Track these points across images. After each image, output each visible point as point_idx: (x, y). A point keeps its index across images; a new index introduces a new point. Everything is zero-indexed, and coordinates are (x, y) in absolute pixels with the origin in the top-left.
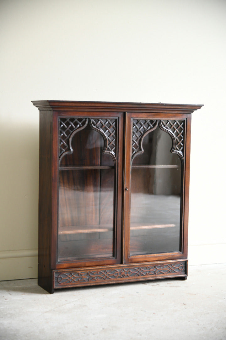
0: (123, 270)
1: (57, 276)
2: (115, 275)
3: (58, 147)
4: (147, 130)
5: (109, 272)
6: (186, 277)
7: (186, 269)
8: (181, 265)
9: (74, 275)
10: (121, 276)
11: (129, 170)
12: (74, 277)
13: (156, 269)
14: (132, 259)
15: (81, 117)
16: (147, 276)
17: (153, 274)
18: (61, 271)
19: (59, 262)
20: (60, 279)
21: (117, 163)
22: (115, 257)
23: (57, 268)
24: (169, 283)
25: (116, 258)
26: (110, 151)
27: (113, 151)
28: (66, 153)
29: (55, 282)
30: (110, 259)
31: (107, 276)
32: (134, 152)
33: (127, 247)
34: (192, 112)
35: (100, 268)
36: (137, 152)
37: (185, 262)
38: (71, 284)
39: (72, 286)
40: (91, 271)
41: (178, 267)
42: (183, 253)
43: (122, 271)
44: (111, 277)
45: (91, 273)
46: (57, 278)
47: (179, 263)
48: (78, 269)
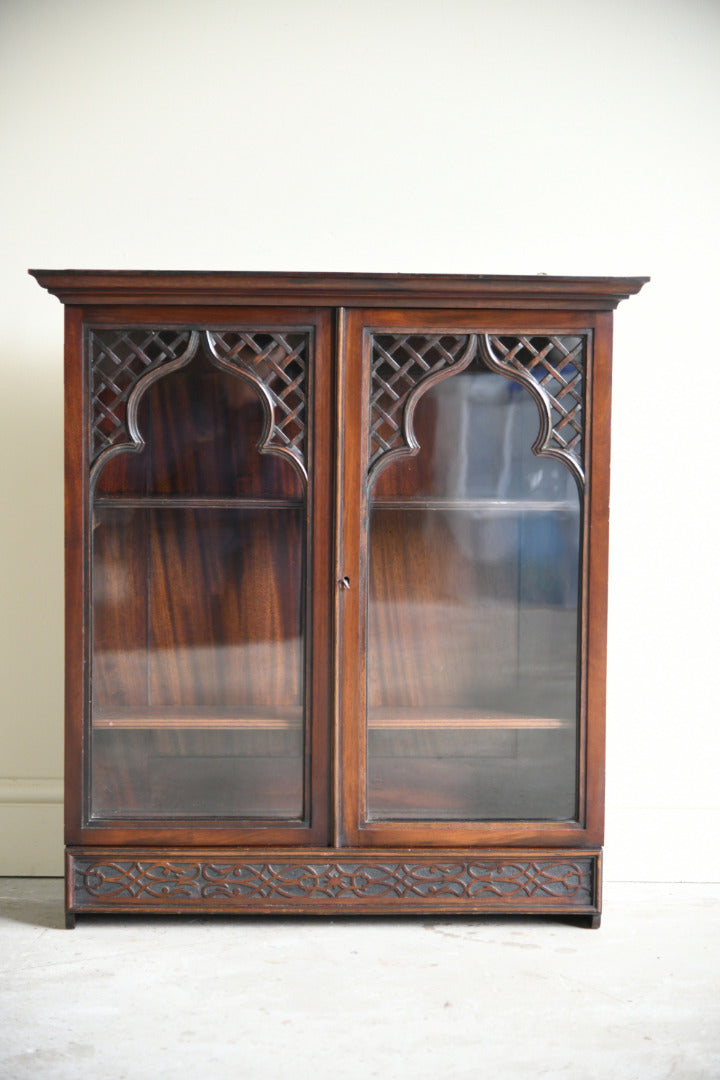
0: (337, 869)
1: (82, 870)
2: (302, 884)
3: (83, 428)
4: (432, 371)
5: (280, 873)
6: (595, 919)
7: (592, 888)
8: (573, 871)
9: (146, 870)
10: (329, 891)
11: (356, 514)
12: (147, 877)
13: (469, 878)
14: (373, 832)
15: (172, 327)
16: (432, 900)
17: (457, 895)
18: (95, 852)
19: (92, 824)
20: (96, 880)
21: (309, 488)
22: (307, 823)
23: (84, 841)
24: (519, 934)
25: (310, 826)
26: (285, 445)
27: (298, 446)
28: (118, 448)
29: (76, 889)
30: (287, 825)
31: (273, 884)
32: (381, 451)
33: (350, 787)
34: (615, 305)
35: (244, 854)
36: (390, 450)
37: (589, 861)
38: (134, 901)
39: (136, 910)
40: (210, 861)
41: (560, 879)
42: (585, 828)
43: (331, 875)
44: (289, 889)
45: (211, 868)
46: (85, 876)
47: (567, 862)
48: (159, 852)
